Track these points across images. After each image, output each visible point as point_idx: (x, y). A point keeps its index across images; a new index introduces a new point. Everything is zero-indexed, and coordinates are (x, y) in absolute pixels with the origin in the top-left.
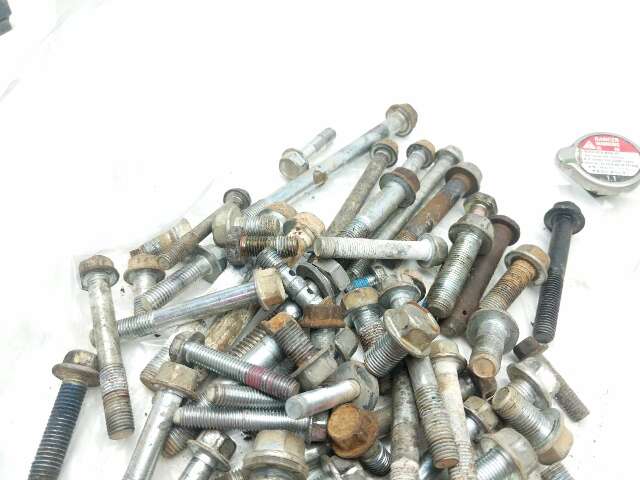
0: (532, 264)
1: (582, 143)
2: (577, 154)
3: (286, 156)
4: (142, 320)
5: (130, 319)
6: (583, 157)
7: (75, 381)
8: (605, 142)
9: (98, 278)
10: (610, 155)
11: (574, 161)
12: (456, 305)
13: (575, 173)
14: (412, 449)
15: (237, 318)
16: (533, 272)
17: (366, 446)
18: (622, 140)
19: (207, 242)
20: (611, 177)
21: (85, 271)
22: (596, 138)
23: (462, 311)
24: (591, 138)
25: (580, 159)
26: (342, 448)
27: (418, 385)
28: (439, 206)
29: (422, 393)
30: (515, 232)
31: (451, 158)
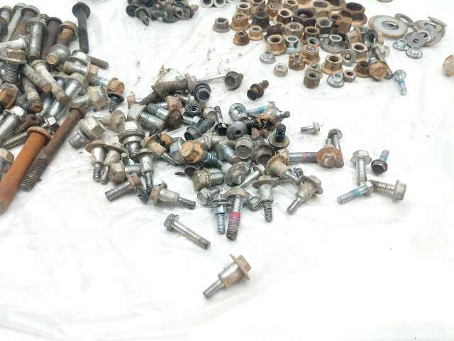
0: (68, 28)
12: (41, 52)
14: (32, 90)
16: (71, 31)
26: (7, 104)
27: (27, 74)
28: (22, 28)
29: (29, 74)
30: (58, 21)
31: (21, 9)
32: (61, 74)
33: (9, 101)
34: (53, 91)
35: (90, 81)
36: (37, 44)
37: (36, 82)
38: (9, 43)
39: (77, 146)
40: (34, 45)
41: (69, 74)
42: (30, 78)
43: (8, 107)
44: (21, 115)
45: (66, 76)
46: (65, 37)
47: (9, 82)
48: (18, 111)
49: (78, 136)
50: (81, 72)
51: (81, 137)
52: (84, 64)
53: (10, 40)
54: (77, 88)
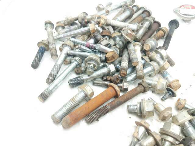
0: (163, 31)
1: (181, 7)
2: (179, 9)
3: (99, 6)
4: (60, 36)
5: (57, 36)
6: (180, 10)
7: (43, 46)
8: (187, 7)
9: (49, 25)
10: (188, 10)
11: (178, 11)
12: (142, 38)
13: (178, 14)
14: (126, 60)
15: (84, 37)
16: (163, 33)
17: (115, 59)
18: (192, 6)
19: (77, 22)
20: (188, 15)
21: (46, 23)
22: (185, 6)
23: (143, 40)
24: (183, 6)
25: (180, 11)
26: (109, 60)
27: (129, 49)
28: (139, 19)
29: (130, 50)
30: (159, 25)
31: (144, 10)
32: (146, 58)
33: (111, 60)
34: (137, 67)
35: (161, 72)
36: (142, 33)
37: (132, 57)
38: (129, 24)
39: (130, 112)
40: (141, 32)
41: (151, 60)
42: (129, 52)
43: (108, 62)
44: (112, 71)
45: (148, 60)
46: (159, 35)
47: (117, 47)
48: (112, 68)
49: (135, 107)
50: (158, 63)
51: (137, 109)
52: (162, 58)
53: (130, 23)
54: (151, 71)
